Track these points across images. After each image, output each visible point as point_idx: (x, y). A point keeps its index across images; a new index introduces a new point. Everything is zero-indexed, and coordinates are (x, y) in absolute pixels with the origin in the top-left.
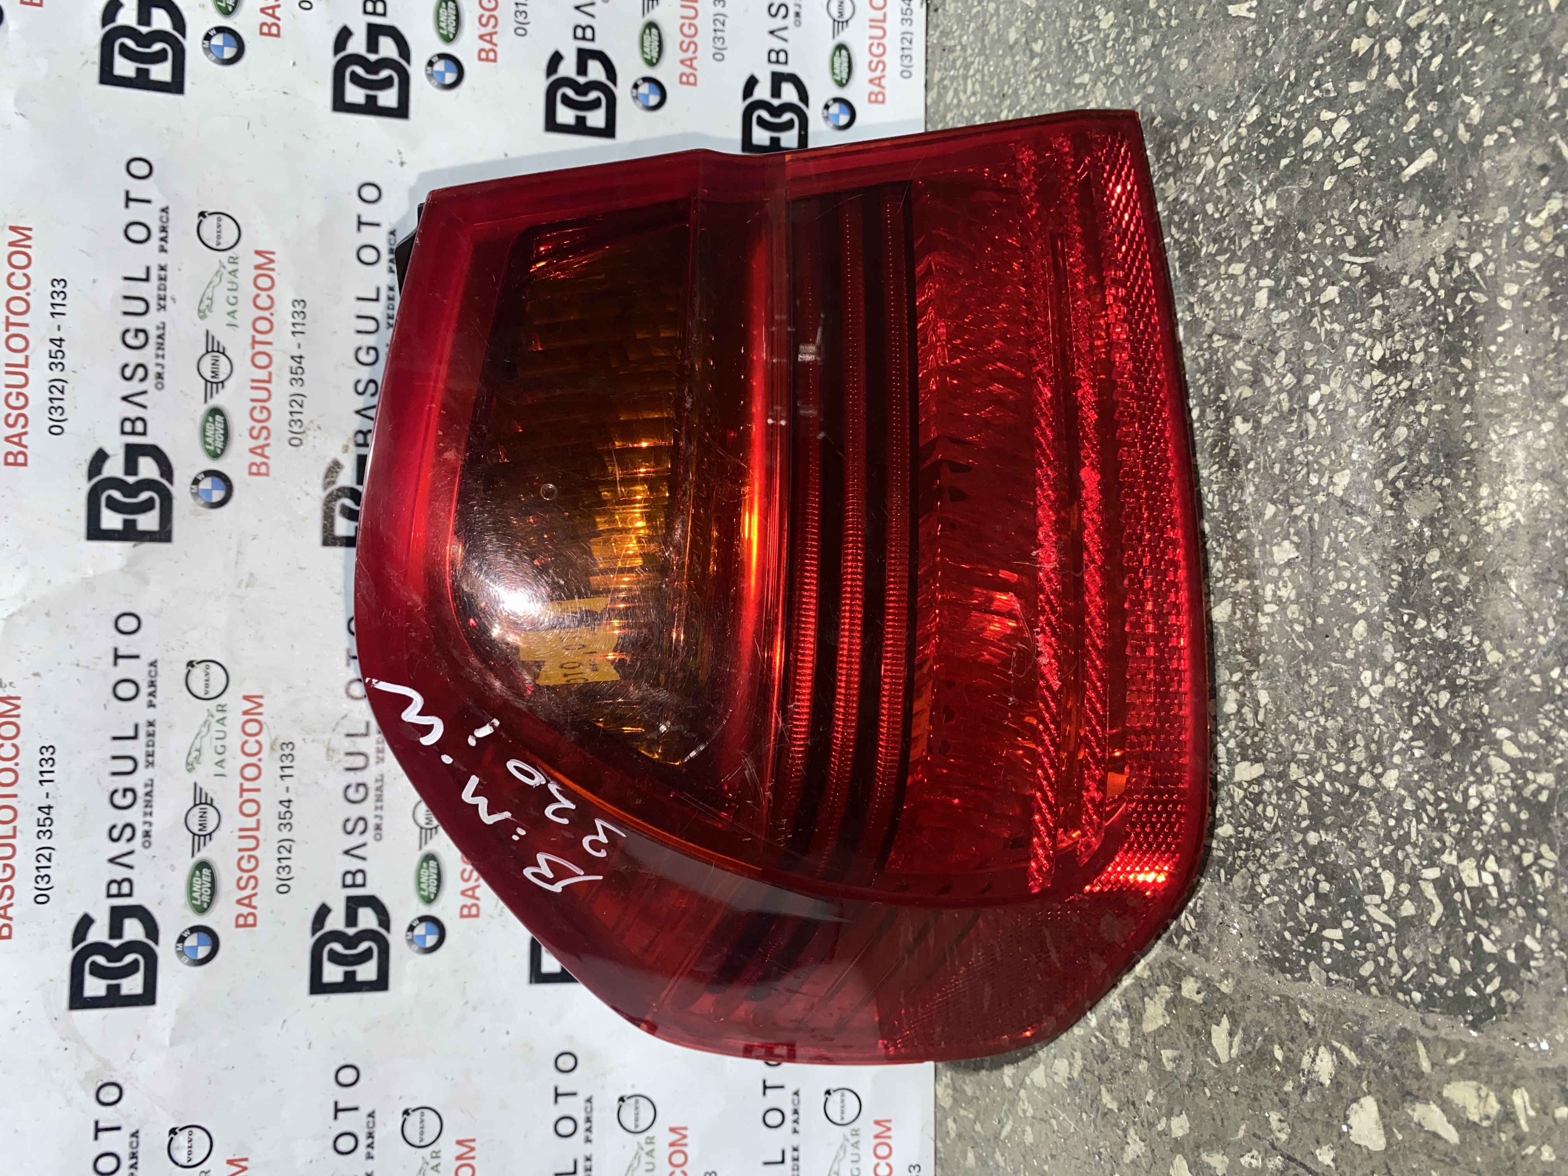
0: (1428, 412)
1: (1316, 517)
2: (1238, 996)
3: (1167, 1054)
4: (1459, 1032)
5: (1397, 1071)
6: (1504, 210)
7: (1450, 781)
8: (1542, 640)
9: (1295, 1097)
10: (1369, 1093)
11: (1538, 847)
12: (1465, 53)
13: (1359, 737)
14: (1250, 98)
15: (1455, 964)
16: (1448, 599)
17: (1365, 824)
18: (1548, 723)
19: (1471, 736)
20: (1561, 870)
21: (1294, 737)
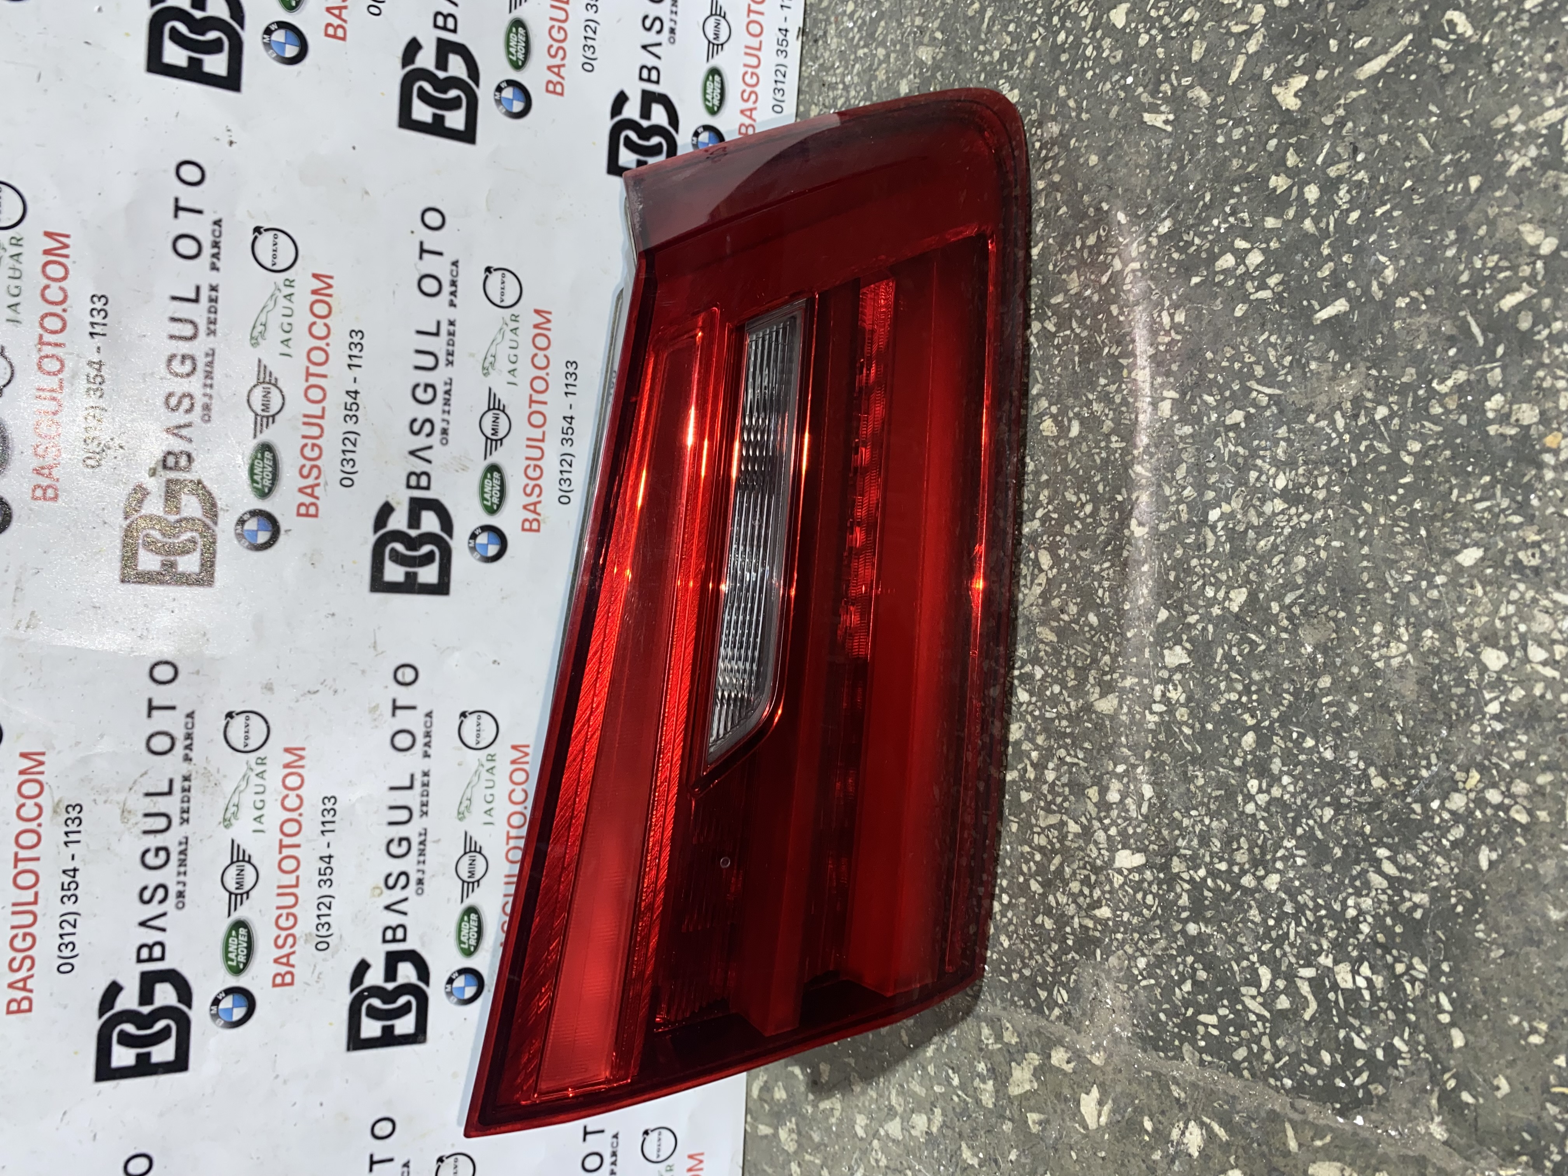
0: (1327, 545)
1: (1210, 628)
2: (1109, 1069)
3: (1033, 1117)
4: (1326, 1117)
5: (1264, 1148)
6: (1413, 371)
7: (1330, 890)
8: (1424, 773)
9: (1164, 1165)
10: (1237, 1167)
11: (1411, 958)
12: (1383, 214)
13: (1242, 840)
14: (1162, 211)
15: (1326, 1057)
16: (1336, 724)
17: (1245, 920)
18: (1426, 849)
19: (1352, 852)
20: (1430, 981)
21: (1177, 832)
